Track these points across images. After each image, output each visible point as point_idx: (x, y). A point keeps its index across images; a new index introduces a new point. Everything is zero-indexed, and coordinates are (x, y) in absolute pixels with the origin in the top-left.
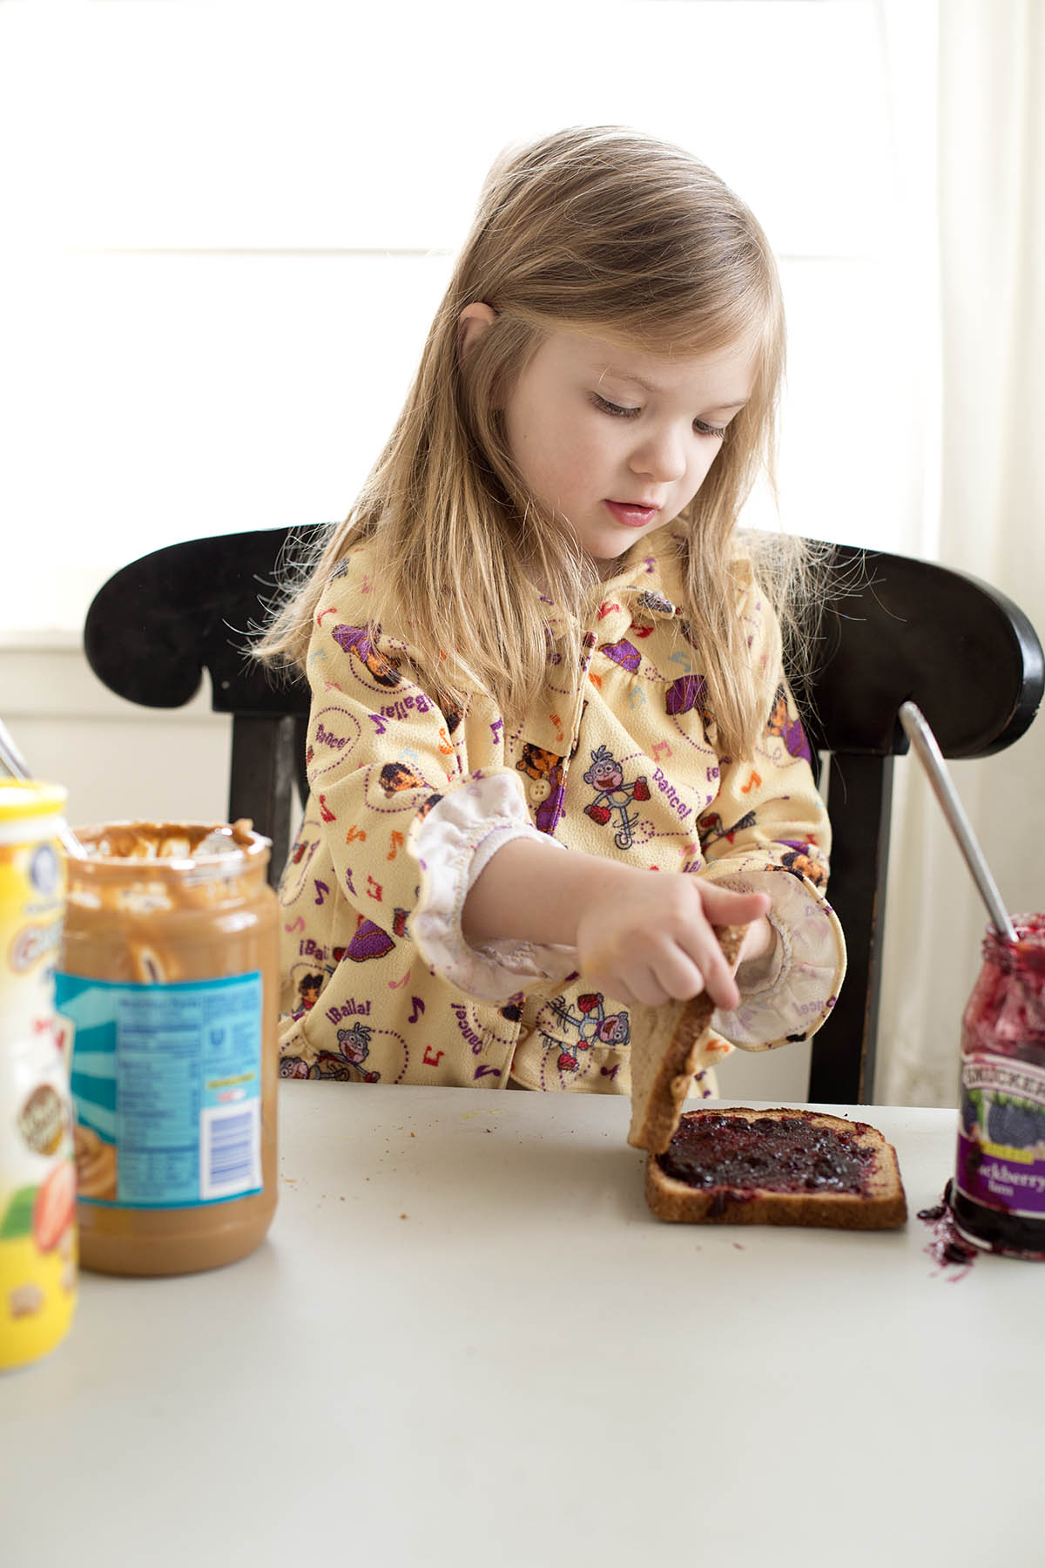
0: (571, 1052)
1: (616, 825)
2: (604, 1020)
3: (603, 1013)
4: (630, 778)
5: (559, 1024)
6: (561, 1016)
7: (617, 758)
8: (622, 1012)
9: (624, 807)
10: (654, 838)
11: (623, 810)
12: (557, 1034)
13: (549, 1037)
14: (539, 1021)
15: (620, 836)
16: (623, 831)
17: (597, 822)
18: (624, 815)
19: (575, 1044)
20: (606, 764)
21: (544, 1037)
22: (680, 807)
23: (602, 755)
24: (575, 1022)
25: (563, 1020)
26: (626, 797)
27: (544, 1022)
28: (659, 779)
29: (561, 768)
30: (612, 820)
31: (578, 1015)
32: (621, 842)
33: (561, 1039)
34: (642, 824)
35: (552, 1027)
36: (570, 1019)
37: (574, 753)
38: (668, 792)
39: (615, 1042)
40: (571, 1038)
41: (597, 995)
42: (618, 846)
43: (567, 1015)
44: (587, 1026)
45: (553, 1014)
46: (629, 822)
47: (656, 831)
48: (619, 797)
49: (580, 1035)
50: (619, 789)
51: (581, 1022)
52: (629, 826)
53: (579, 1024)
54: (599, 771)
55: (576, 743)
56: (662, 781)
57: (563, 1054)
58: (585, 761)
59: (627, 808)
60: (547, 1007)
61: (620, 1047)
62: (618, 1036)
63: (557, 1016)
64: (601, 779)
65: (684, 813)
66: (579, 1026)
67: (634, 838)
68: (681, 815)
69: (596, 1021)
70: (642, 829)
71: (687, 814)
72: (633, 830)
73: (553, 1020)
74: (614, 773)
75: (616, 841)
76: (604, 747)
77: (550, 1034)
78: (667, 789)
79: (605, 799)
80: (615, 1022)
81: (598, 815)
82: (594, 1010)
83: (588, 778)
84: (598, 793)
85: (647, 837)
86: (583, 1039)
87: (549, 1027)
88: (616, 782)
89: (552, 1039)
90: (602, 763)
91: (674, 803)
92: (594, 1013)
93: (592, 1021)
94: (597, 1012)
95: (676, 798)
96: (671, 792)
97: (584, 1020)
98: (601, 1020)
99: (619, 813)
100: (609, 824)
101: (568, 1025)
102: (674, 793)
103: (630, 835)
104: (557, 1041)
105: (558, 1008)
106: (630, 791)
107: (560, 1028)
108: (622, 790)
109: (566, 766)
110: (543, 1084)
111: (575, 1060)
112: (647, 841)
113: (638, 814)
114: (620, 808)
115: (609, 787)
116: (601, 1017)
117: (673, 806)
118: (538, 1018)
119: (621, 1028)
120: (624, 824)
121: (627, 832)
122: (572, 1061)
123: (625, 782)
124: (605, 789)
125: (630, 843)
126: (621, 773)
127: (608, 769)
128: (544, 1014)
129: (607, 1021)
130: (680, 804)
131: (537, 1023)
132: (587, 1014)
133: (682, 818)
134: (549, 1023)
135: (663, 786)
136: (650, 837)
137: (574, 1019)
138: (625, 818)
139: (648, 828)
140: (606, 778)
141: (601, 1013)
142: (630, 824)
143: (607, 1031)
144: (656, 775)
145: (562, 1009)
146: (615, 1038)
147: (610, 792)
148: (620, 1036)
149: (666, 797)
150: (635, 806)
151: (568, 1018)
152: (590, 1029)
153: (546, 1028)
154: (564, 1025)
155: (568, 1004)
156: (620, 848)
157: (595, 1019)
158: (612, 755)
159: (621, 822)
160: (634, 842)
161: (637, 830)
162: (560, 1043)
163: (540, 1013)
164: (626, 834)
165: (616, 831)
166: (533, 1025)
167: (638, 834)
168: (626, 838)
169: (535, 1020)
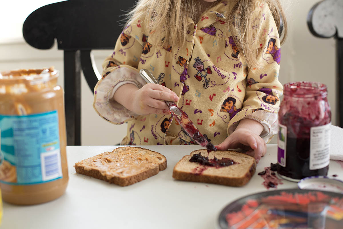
4: (206, 67)
5: (184, 135)
6: (185, 134)
7: (202, 61)
9: (205, 77)
10: (215, 86)
12: (184, 138)
14: (179, 134)
17: (198, 80)
18: (206, 79)
19: (189, 141)
20: (199, 62)
21: (180, 139)
22: (222, 75)
23: (198, 60)
24: (189, 136)
25: (186, 135)
26: (205, 73)
28: (214, 68)
29: (187, 63)
30: (202, 80)
35: (183, 136)
37: (190, 59)
38: (217, 71)
43: (187, 133)
45: (183, 133)
46: (207, 81)
47: (216, 84)
48: (204, 73)
49: (191, 139)
50: (203, 70)
54: (197, 64)
55: (191, 56)
56: (215, 68)
58: (193, 61)
59: (206, 77)
63: (184, 133)
64: (198, 67)
67: (209, 85)
70: (212, 83)
71: (224, 78)
72: (209, 83)
73: (183, 134)
74: (201, 65)
75: (203, 86)
76: (198, 57)
77: (182, 138)
79: (200, 74)
81: (199, 78)
83: (194, 66)
84: (197, 71)
85: (213, 85)
86: (192, 141)
87: (182, 136)
88: (202, 68)
89: (182, 140)
90: (198, 62)
91: (220, 74)
95: (220, 73)
100: (201, 81)
101: (187, 136)
102: (219, 71)
103: (208, 84)
106: (206, 71)
108: (204, 71)
109: (188, 63)
113: (210, 79)
114: (204, 77)
115: (201, 70)
117: (219, 75)
118: (179, 133)
120: (206, 81)
123: (205, 68)
124: (200, 70)
125: (207, 87)
126: (203, 65)
127: (200, 64)
133: (222, 79)
134: (182, 135)
135: (216, 70)
139: (213, 83)
140: (200, 67)
144: (213, 66)
147: (201, 71)
149: (217, 72)
150: (209, 76)
156: (204, 88)
158: (201, 60)
159: (205, 81)
160: (209, 87)
161: (210, 83)
162: (184, 141)
163: (179, 132)
164: (206, 84)
165: (204, 83)
166: (177, 135)
167: (210, 85)
168: (206, 85)
169: (178, 134)
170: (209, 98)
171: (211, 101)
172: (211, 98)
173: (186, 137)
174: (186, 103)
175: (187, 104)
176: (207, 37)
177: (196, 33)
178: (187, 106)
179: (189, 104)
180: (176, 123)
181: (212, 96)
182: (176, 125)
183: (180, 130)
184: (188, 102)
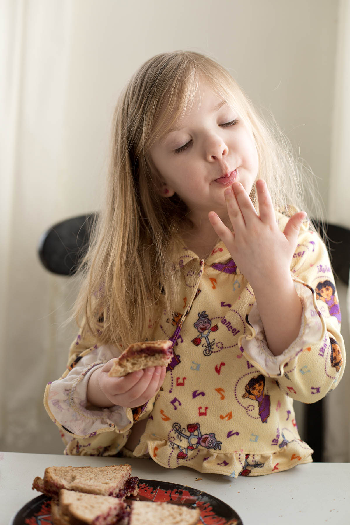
0: (184, 451)
1: (204, 346)
2: (202, 436)
3: (201, 433)
5: (178, 437)
6: (179, 434)
8: (211, 433)
9: (207, 337)
10: (223, 349)
11: (207, 338)
12: (177, 442)
13: (172, 443)
14: (170, 437)
15: (206, 350)
16: (208, 348)
17: (195, 345)
18: (208, 341)
19: (186, 447)
20: (205, 320)
21: (170, 443)
22: (233, 330)
24: (186, 437)
25: (180, 436)
26: (208, 331)
27: (171, 437)
29: (181, 320)
30: (202, 344)
31: (188, 434)
32: (206, 353)
33: (178, 444)
34: (217, 344)
35: (175, 439)
36: (183, 435)
37: (188, 313)
39: (209, 448)
40: (184, 444)
41: (196, 424)
42: (205, 355)
43: (181, 433)
44: (192, 439)
45: (175, 433)
46: (210, 344)
47: (224, 346)
49: (189, 443)
51: (189, 437)
52: (210, 346)
53: (188, 438)
54: (201, 322)
56: (223, 320)
57: (180, 452)
59: (209, 337)
60: (172, 430)
61: (212, 450)
62: (210, 445)
63: (177, 434)
65: (235, 333)
66: (188, 439)
67: (213, 350)
68: (234, 334)
69: (197, 437)
70: (217, 346)
72: (212, 347)
73: (175, 436)
74: (207, 325)
75: (204, 353)
76: (205, 312)
77: (174, 442)
78: (226, 323)
80: (208, 438)
81: (196, 341)
82: (195, 431)
83: (196, 325)
85: (219, 349)
86: (191, 445)
89: (174, 444)
91: (230, 328)
92: (196, 433)
93: (195, 437)
94: (197, 432)
95: (231, 326)
96: (228, 324)
97: (191, 436)
98: (200, 436)
99: (205, 340)
100: (200, 346)
101: (182, 438)
102: (230, 324)
103: (211, 349)
104: (177, 445)
105: (178, 430)
107: (178, 439)
109: (183, 319)
110: (169, 464)
111: (186, 455)
112: (219, 351)
113: (214, 340)
114: (205, 337)
116: (200, 435)
117: (229, 330)
118: (169, 435)
119: (212, 441)
120: (208, 345)
121: (210, 348)
122: (185, 455)
125: (210, 353)
127: (205, 322)
128: (171, 433)
129: (203, 437)
130: (233, 329)
131: (169, 438)
132: (192, 433)
134: (173, 437)
135: (224, 323)
136: (221, 349)
137: (186, 435)
138: (208, 342)
139: (220, 345)
140: (204, 327)
141: (199, 433)
142: (211, 345)
143: (204, 441)
145: (179, 430)
146: (209, 446)
148: (211, 445)
149: (226, 327)
151: (182, 434)
152: (194, 441)
153: (172, 439)
154: (180, 438)
155: (182, 428)
157: (197, 436)
158: (208, 316)
159: (206, 344)
160: (213, 352)
161: (214, 346)
162: (179, 446)
163: (169, 433)
164: (209, 349)
165: (204, 348)
166: (167, 439)
167: (215, 348)
168: (209, 351)
169: (167, 437)
170: (214, 370)
171: (219, 374)
172: (218, 370)
173: (180, 439)
174: (177, 383)
175: (179, 384)
176: (223, 276)
177: (203, 272)
178: (179, 387)
179: (182, 384)
180: (162, 418)
181: (218, 367)
182: (164, 421)
183: (170, 428)
184: (181, 381)
